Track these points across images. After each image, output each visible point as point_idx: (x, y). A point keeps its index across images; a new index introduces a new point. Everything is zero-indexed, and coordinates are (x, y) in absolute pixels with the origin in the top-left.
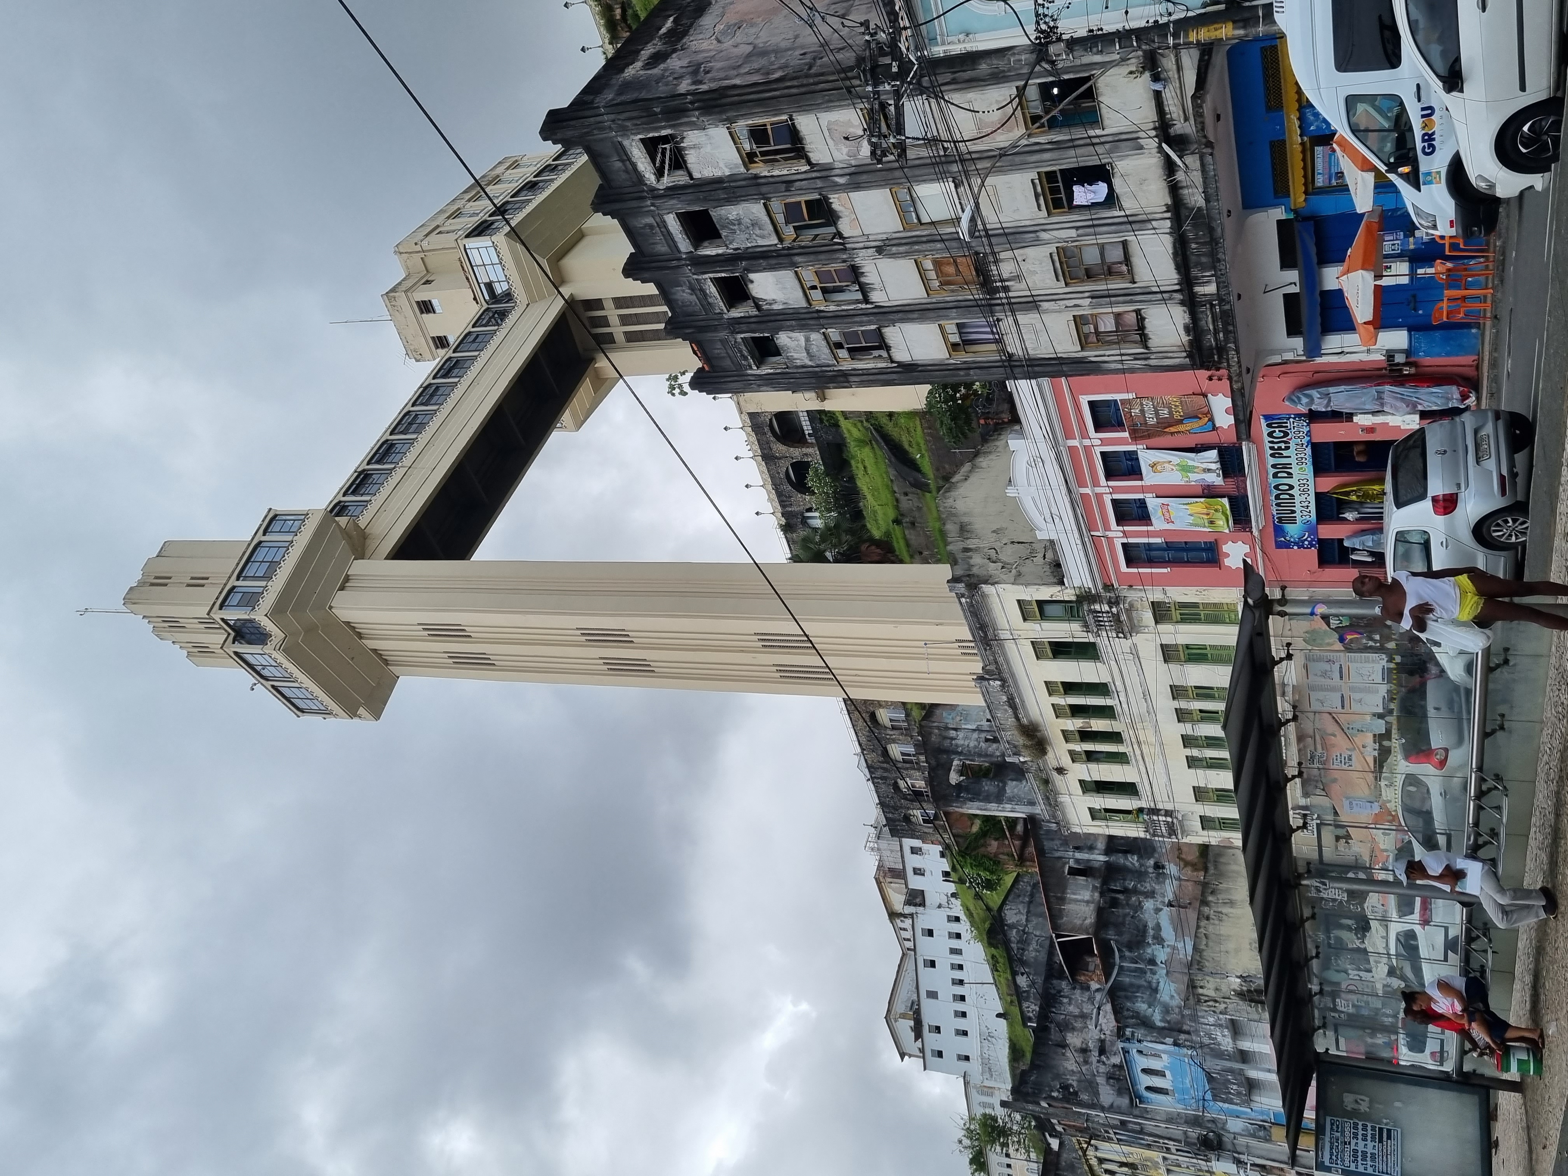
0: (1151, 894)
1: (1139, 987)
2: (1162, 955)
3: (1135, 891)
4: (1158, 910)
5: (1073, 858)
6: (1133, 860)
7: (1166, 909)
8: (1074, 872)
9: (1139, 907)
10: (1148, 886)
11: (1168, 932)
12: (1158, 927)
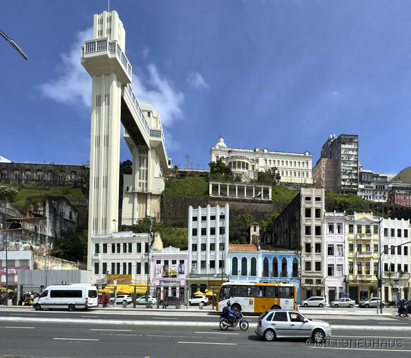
0: (32, 243)
1: (13, 237)
2: (20, 243)
3: (33, 239)
4: (29, 243)
5: (39, 226)
6: (39, 239)
7: (30, 245)
8: (36, 226)
9: (30, 240)
10: (34, 242)
11: (25, 245)
12: (26, 243)
